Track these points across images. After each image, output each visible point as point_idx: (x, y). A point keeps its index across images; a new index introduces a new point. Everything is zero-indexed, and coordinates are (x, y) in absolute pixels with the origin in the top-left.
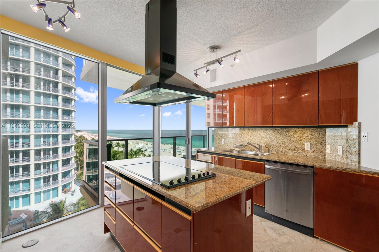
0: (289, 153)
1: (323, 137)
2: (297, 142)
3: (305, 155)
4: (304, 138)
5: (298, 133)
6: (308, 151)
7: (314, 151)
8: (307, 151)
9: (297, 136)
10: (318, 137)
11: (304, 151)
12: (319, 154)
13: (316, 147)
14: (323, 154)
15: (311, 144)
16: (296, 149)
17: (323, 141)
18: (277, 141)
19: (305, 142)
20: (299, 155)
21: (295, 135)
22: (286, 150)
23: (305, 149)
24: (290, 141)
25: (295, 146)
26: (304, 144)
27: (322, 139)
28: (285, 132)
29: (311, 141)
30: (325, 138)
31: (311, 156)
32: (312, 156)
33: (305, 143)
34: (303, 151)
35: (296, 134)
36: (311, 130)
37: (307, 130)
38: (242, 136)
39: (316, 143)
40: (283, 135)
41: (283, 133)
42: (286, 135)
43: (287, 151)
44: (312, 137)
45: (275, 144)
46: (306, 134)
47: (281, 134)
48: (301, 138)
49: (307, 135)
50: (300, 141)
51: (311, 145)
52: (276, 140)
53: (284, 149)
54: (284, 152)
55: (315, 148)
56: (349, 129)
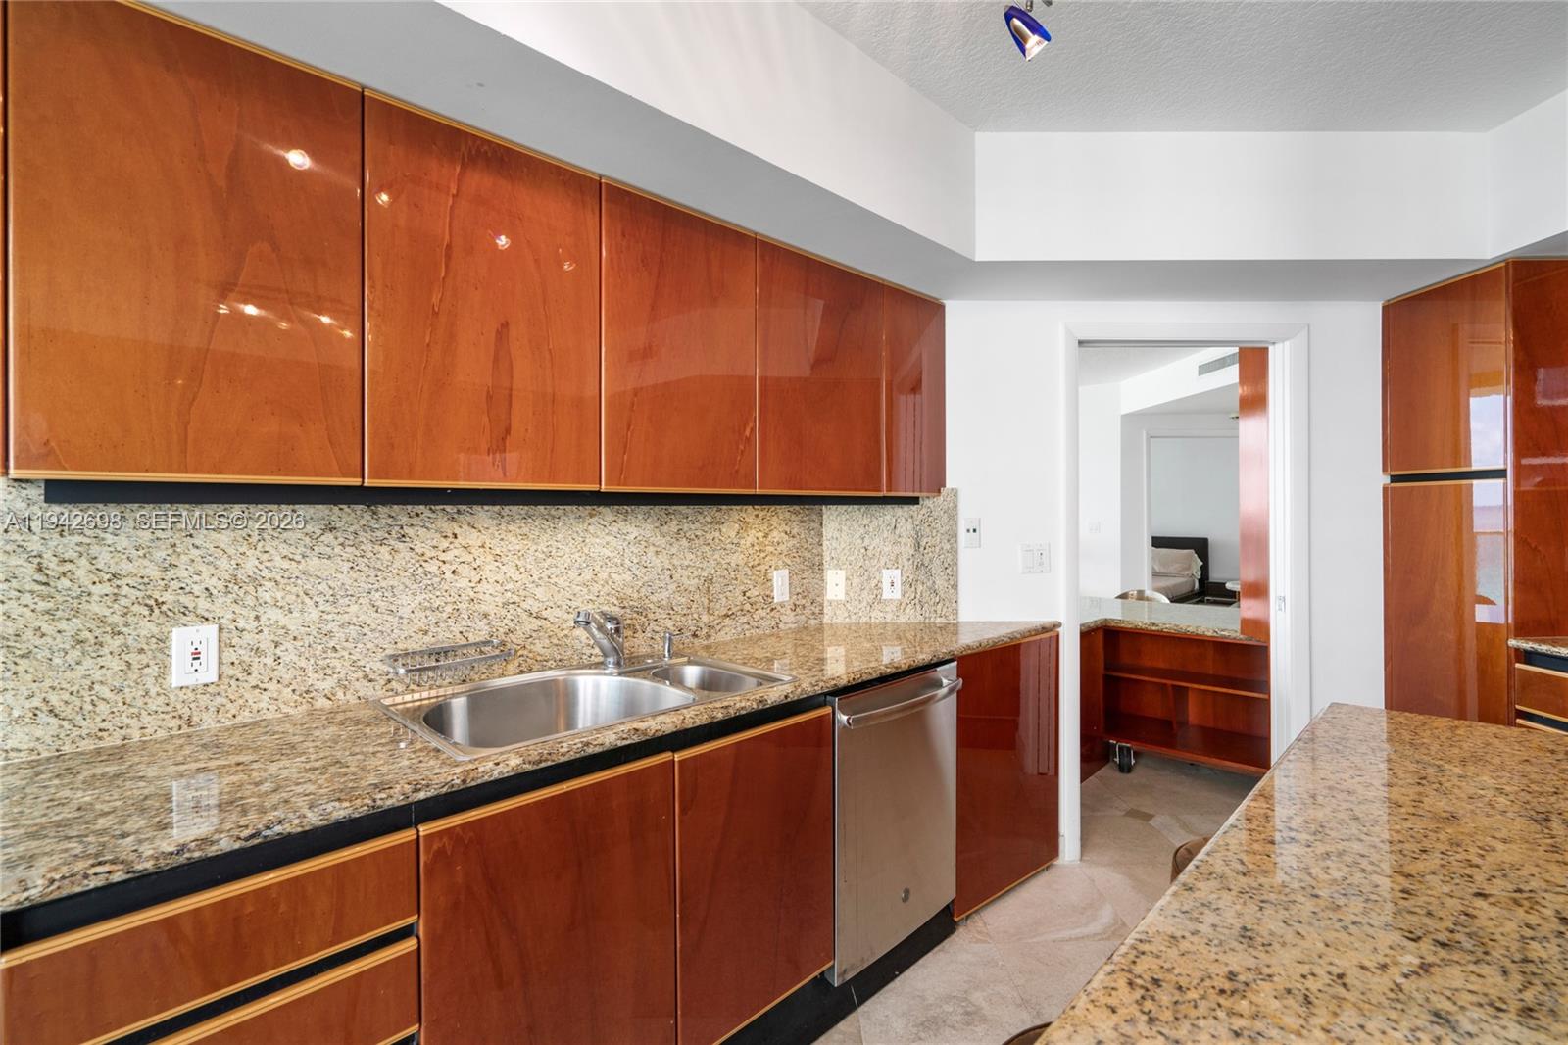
0: (723, 633)
1: (818, 540)
2: (749, 573)
3: (773, 628)
4: (772, 553)
5: (751, 529)
6: (782, 605)
7: (797, 603)
8: (779, 607)
9: (748, 544)
10: (806, 542)
11: (773, 609)
12: (808, 610)
13: (802, 585)
14: (817, 610)
15: (789, 573)
16: (747, 607)
17: (817, 558)
18: (676, 577)
19: (773, 568)
20: (757, 631)
21: (742, 542)
22: (712, 618)
23: (776, 600)
24: (726, 573)
25: (744, 593)
26: (770, 576)
27: (815, 551)
28: (709, 526)
29: (789, 562)
30: (822, 545)
31: (790, 626)
33: (775, 572)
34: (769, 610)
35: (745, 535)
37: (778, 517)
39: (803, 566)
40: (701, 541)
41: (699, 533)
42: (710, 541)
43: (716, 623)
44: (791, 542)
45: (665, 594)
46: (775, 533)
47: (693, 537)
48: (760, 551)
49: (777, 539)
50: (759, 564)
51: (789, 578)
52: (669, 572)
53: (705, 618)
54: (705, 631)
55: (799, 590)
56: (924, 511)
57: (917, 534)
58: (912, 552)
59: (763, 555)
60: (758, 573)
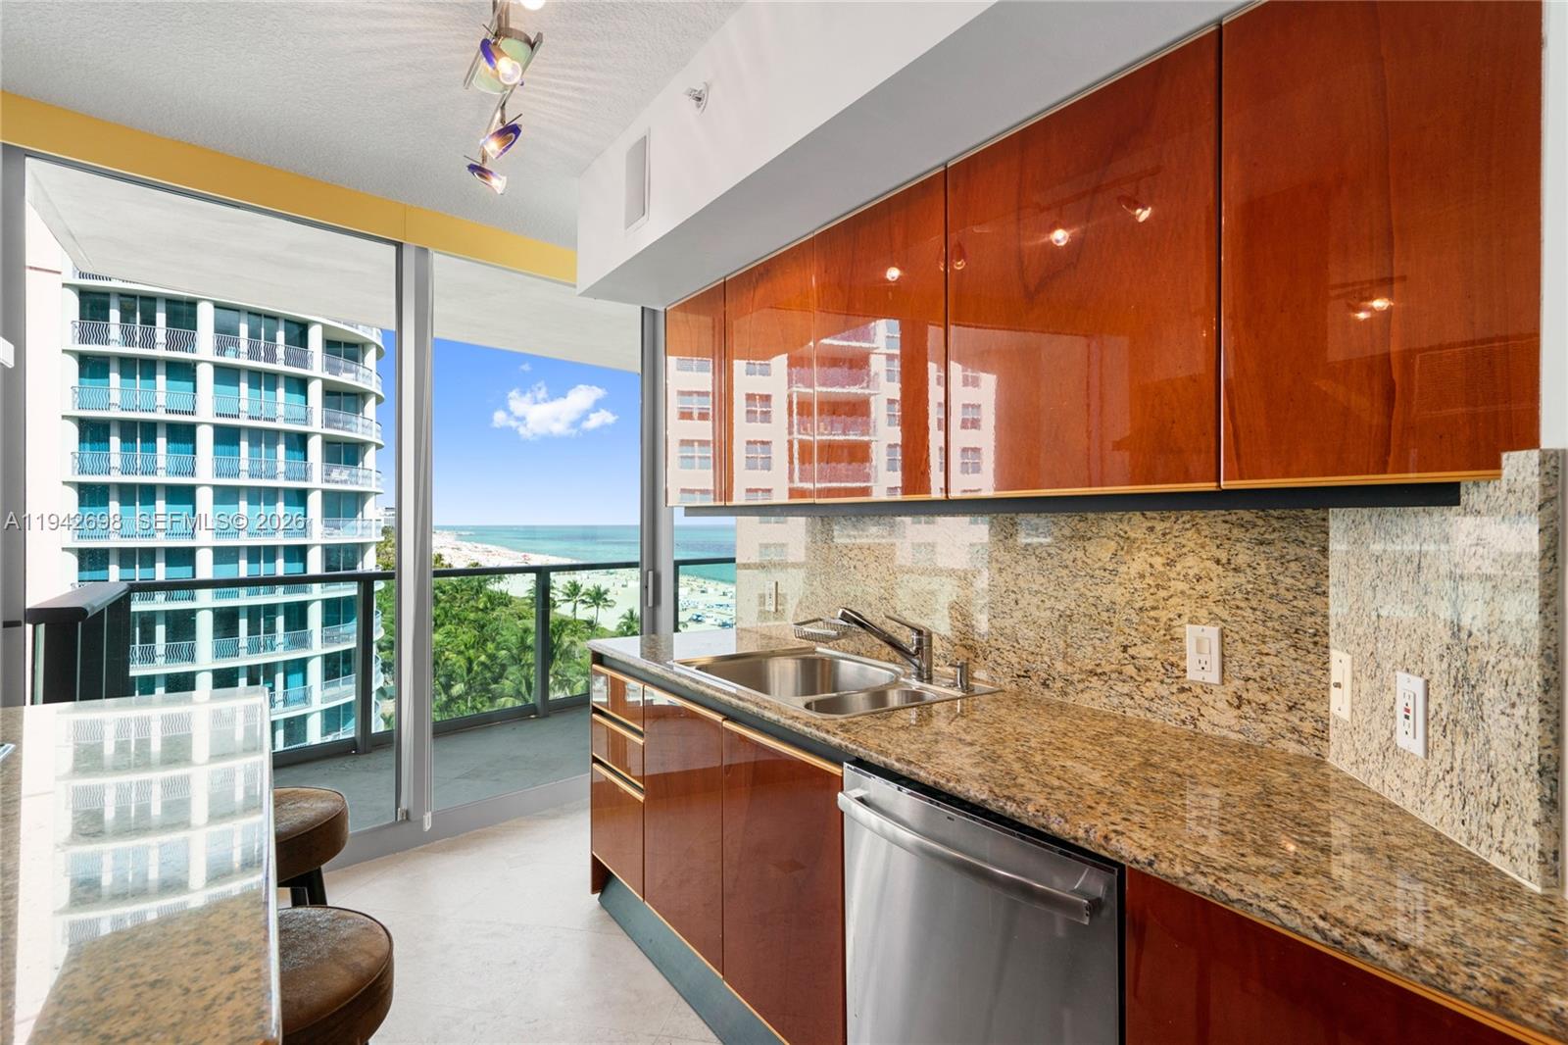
0: (1086, 696)
1: (1311, 582)
2: (1135, 619)
3: (1184, 722)
4: (1183, 592)
5: (1139, 549)
6: (1207, 689)
7: (1245, 695)
8: (1199, 691)
9: (1133, 573)
10: (1275, 583)
11: (1182, 690)
12: (1278, 719)
13: (1260, 665)
14: (1307, 727)
15: (1223, 635)
16: (1130, 670)
17: (1310, 620)
18: (1023, 603)
19: (1185, 619)
20: (1149, 715)
21: (1123, 569)
22: (1070, 669)
23: (1188, 676)
24: (1092, 611)
25: (1125, 649)
26: (1177, 632)
27: (1301, 604)
28: (1067, 542)
29: (1225, 615)
30: (1325, 594)
31: (1225, 732)
32: (1233, 736)
33: (1188, 626)
34: (1174, 689)
35: (1128, 558)
36: (1222, 529)
37: (1199, 532)
38: (852, 563)
39: (1261, 629)
40: (1056, 561)
41: (1053, 551)
42: (1070, 563)
43: (1076, 677)
44: (1231, 580)
45: (1008, 622)
46: (1190, 560)
47: (1044, 555)
48: (1158, 586)
49: (1196, 570)
50: (1154, 608)
51: (1222, 644)
52: (1013, 596)
53: (1059, 666)
54: (1059, 684)
55: (1249, 672)
59: (1163, 594)
60: (1153, 622)
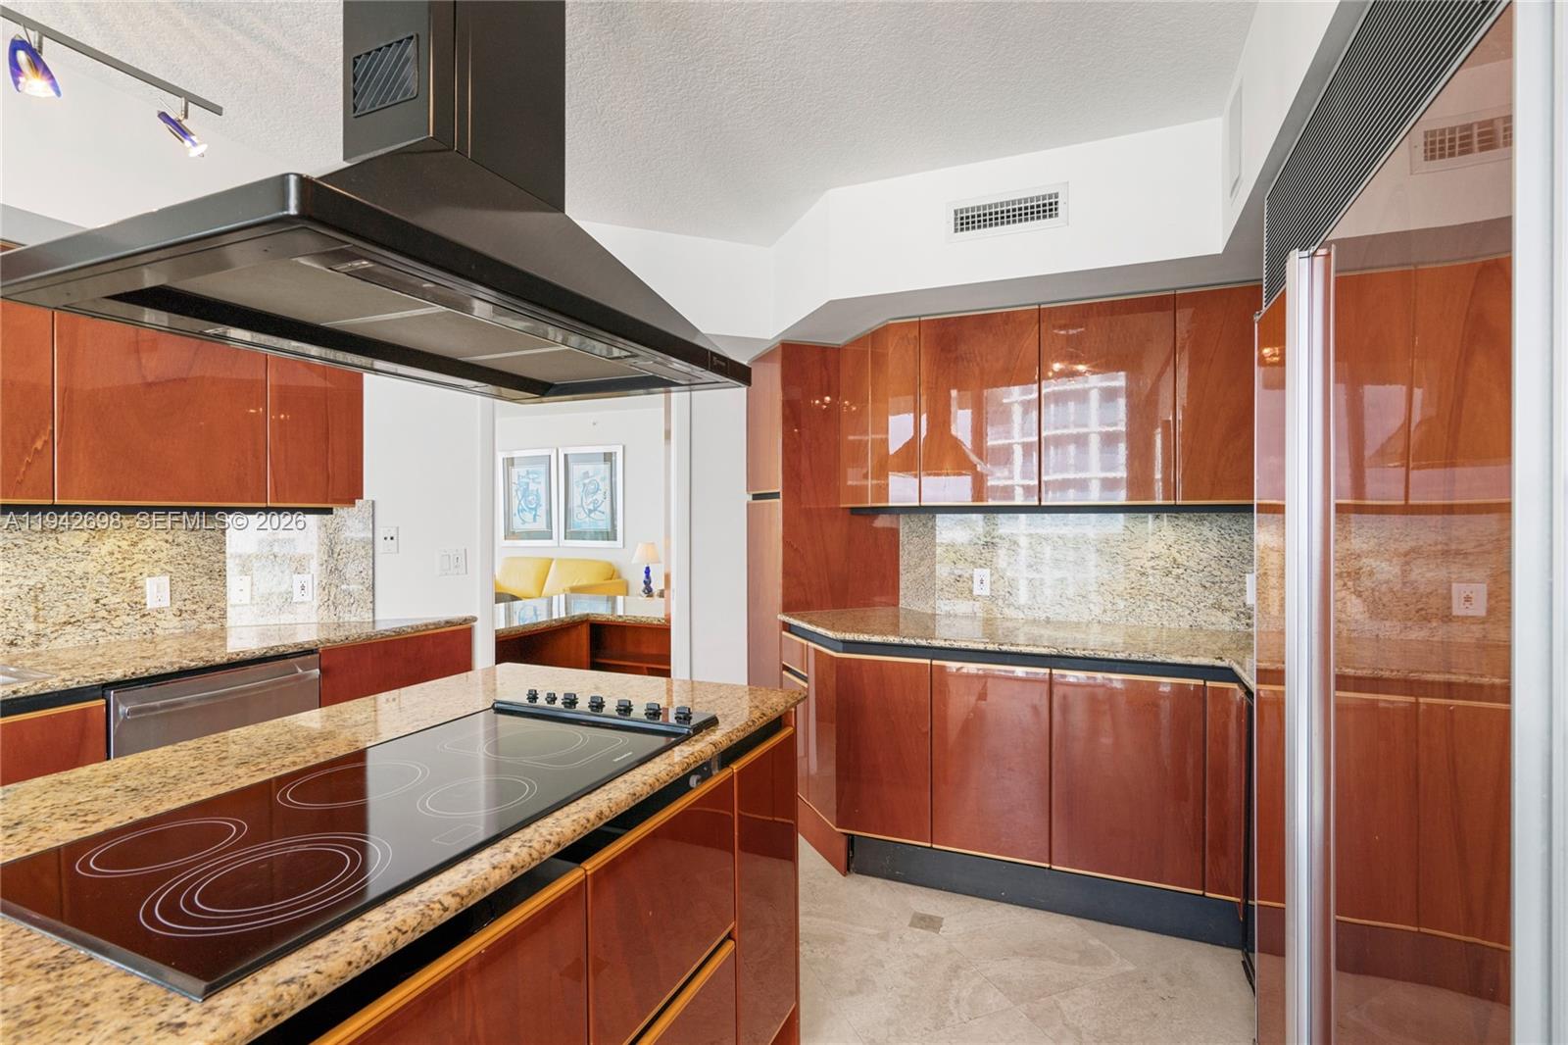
0: (59, 640)
1: (218, 548)
3: (145, 634)
4: (143, 560)
5: (109, 537)
6: (160, 611)
7: (184, 608)
8: (155, 613)
9: (103, 552)
10: (200, 549)
11: (144, 615)
12: (201, 616)
13: (192, 592)
14: (216, 615)
15: (171, 580)
16: (104, 613)
17: (216, 565)
19: (145, 575)
20: (118, 637)
21: (94, 551)
22: (42, 626)
23: (148, 607)
24: (67, 581)
25: (97, 601)
26: (139, 583)
27: (213, 558)
28: (37, 535)
29: (172, 569)
30: (224, 552)
31: (171, 631)
32: (177, 631)
33: (148, 579)
34: (138, 616)
35: (99, 543)
39: (193, 573)
40: (24, 550)
41: (20, 542)
42: (40, 550)
43: (48, 631)
44: (175, 550)
46: (149, 541)
47: (12, 546)
48: (124, 559)
49: (152, 547)
50: (121, 572)
51: (171, 585)
53: (30, 626)
54: (29, 639)
55: (187, 596)
56: (338, 520)
57: (331, 541)
58: (326, 558)
59: (128, 562)
60: (121, 581)
